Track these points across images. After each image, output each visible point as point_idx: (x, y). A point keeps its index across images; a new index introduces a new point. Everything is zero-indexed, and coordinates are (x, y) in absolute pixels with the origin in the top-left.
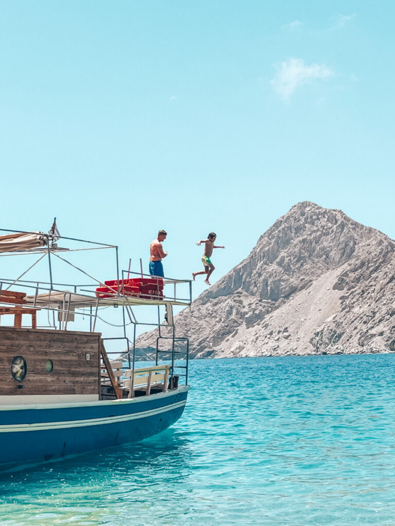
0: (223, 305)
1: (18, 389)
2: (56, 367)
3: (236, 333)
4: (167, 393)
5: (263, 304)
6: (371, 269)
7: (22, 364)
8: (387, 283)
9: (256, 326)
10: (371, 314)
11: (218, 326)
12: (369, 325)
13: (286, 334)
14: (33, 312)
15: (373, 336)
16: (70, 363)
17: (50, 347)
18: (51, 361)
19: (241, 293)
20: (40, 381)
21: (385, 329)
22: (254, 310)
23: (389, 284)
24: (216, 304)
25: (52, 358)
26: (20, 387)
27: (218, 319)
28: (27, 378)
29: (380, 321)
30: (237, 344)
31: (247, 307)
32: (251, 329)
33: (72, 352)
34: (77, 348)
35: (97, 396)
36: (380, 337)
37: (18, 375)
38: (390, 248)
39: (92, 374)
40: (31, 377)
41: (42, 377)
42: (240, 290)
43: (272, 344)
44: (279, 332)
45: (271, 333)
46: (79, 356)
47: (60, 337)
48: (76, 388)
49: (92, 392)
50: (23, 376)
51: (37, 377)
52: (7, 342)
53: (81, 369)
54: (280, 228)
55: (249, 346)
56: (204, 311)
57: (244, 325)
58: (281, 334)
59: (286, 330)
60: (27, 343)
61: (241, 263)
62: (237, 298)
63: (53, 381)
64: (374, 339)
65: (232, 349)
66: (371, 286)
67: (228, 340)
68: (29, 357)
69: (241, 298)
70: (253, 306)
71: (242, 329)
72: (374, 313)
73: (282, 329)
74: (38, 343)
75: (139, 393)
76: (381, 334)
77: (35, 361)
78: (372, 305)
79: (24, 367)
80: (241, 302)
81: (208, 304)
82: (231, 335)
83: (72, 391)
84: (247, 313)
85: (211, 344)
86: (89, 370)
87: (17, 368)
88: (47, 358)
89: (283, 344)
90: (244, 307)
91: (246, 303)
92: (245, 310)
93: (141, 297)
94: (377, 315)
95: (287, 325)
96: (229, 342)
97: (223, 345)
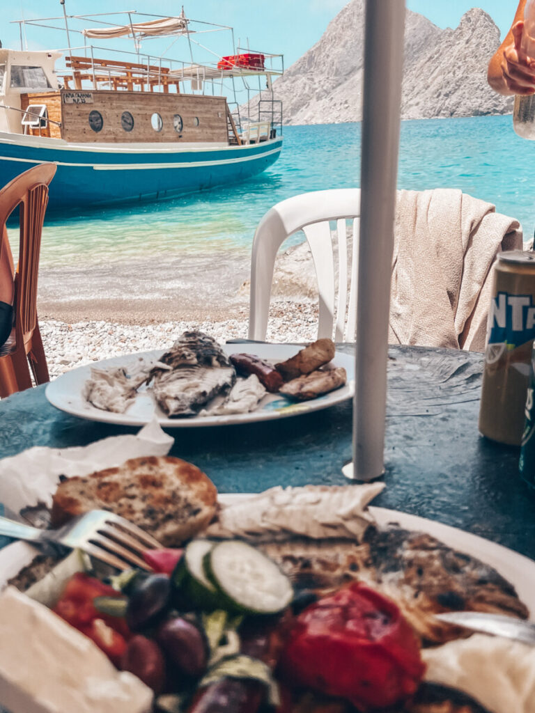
0: (299, 82)
1: (179, 138)
2: (200, 123)
3: (309, 105)
4: (269, 142)
5: (330, 81)
6: (414, 50)
7: (179, 120)
8: (426, 63)
9: (324, 100)
10: (411, 88)
11: (295, 99)
12: (409, 97)
13: (346, 105)
14: (177, 83)
15: (411, 106)
16: (209, 120)
17: (195, 107)
18: (197, 118)
19: (313, 72)
20: (192, 132)
21: (421, 100)
22: (323, 86)
23: (428, 63)
24: (294, 82)
25: (198, 116)
26: (180, 137)
27: (295, 94)
28: (184, 130)
29: (418, 93)
30: (310, 113)
31: (317, 84)
32: (319, 101)
33: (210, 111)
34: (212, 108)
35: (227, 143)
36: (416, 107)
37: (177, 128)
38: (431, 31)
39: (222, 128)
40: (185, 129)
41: (193, 130)
42: (312, 69)
43: (335, 114)
44: (341, 104)
45: (335, 105)
46: (214, 114)
47: (201, 100)
48: (214, 138)
49: (224, 141)
50: (181, 129)
51: (190, 130)
52: (169, 104)
53: (216, 124)
54: (345, 15)
55: (318, 115)
56: (284, 88)
57: (315, 99)
58: (342, 106)
59: (346, 102)
60: (181, 105)
61: (314, 46)
62: (309, 77)
63: (200, 133)
64: (411, 109)
65: (305, 118)
66: (414, 65)
67: (302, 111)
68: (183, 115)
69: (313, 77)
70: (322, 83)
71: (313, 102)
72: (414, 87)
73: (343, 101)
74: (188, 105)
75: (252, 142)
76: (417, 104)
77: (188, 118)
78: (413, 81)
79: (181, 123)
80: (312, 80)
81: (288, 82)
82: (305, 107)
83: (211, 140)
84: (316, 89)
85: (290, 114)
86: (221, 125)
87: (176, 123)
88: (195, 116)
89: (344, 113)
90: (315, 84)
91: (316, 80)
92: (316, 86)
93: (250, 69)
94: (416, 89)
95: (347, 98)
96: (303, 113)
97: (299, 114)
